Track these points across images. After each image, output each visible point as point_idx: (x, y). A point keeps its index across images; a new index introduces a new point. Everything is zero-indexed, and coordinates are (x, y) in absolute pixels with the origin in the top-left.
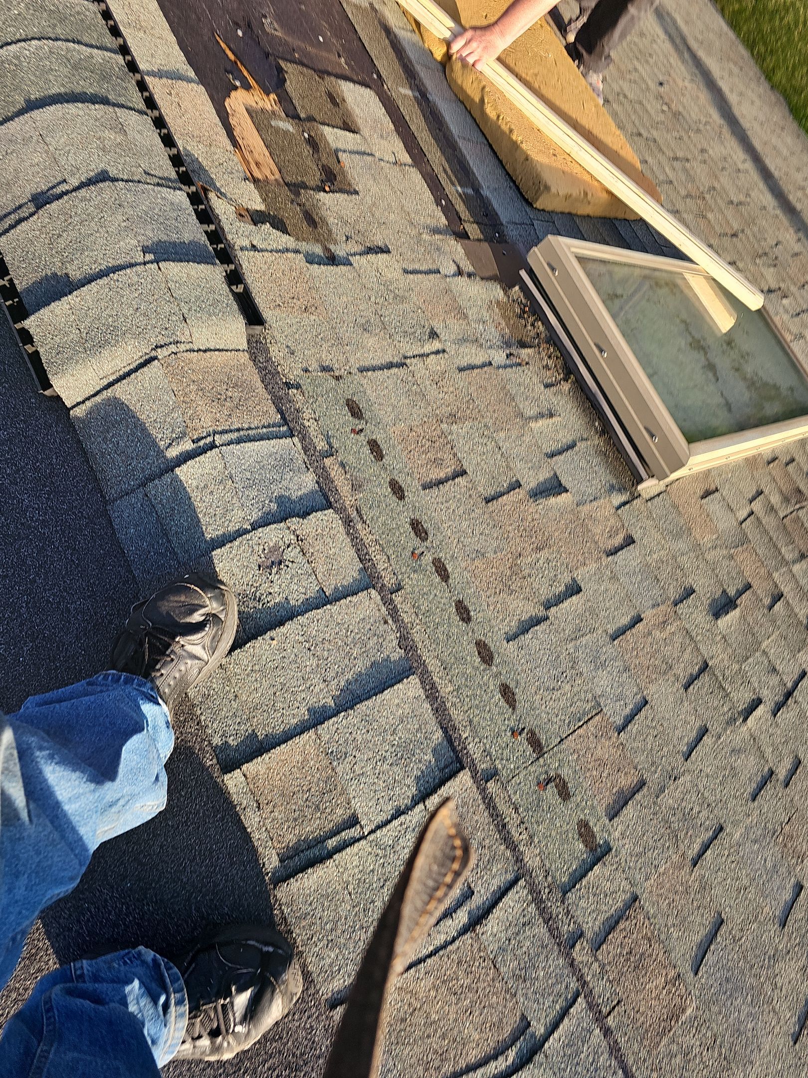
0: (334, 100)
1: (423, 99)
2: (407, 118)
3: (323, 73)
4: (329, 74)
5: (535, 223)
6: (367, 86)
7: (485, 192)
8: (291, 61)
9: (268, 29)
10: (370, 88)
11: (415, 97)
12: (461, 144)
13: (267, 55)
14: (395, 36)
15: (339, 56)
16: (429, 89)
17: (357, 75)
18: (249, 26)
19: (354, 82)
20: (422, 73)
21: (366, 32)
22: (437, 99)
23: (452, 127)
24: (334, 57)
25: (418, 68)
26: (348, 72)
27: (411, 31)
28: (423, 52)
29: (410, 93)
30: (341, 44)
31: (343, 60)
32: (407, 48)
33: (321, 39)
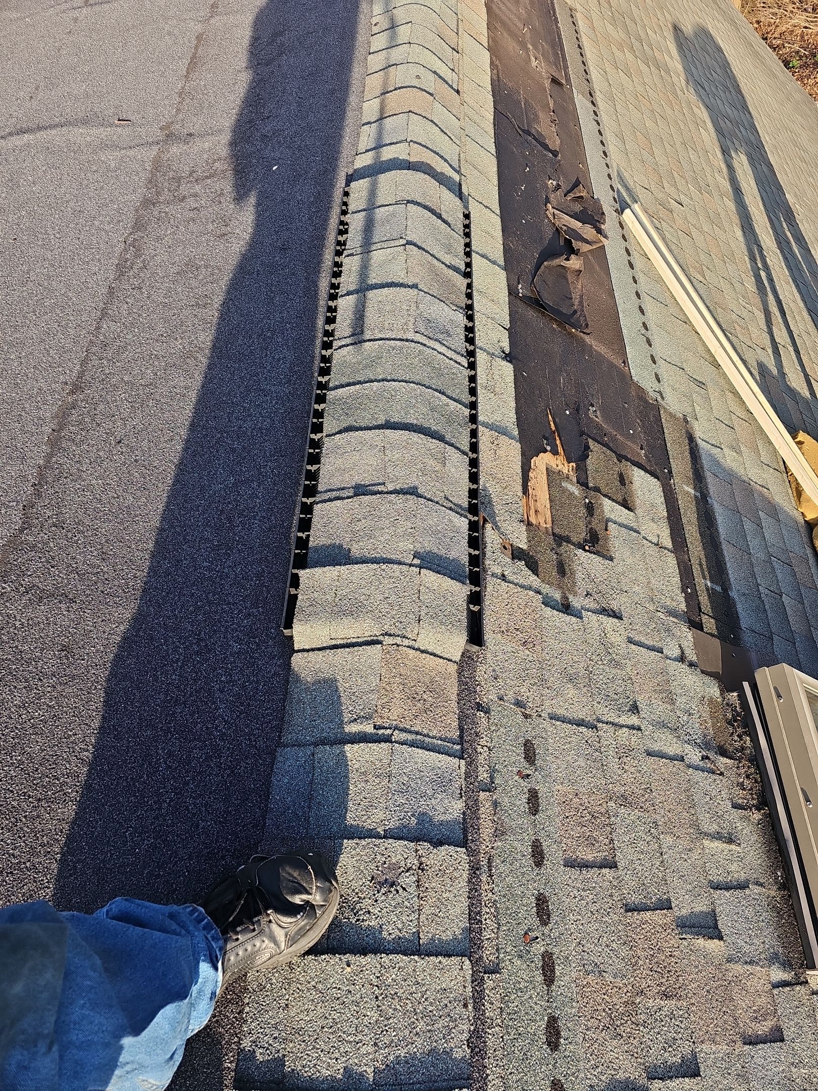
0: (622, 480)
1: (702, 501)
2: (682, 511)
3: (622, 457)
4: (627, 459)
5: (775, 637)
6: (657, 477)
7: (733, 594)
8: (599, 443)
9: (591, 415)
10: (659, 480)
11: (696, 497)
12: (724, 546)
13: (582, 433)
14: (697, 445)
15: (642, 449)
16: (711, 493)
17: (652, 466)
18: (578, 410)
19: (646, 471)
20: (710, 479)
21: (672, 435)
22: (715, 503)
23: (721, 530)
24: (637, 448)
25: (708, 475)
26: (643, 460)
27: (713, 445)
28: (717, 463)
29: (693, 492)
30: (647, 440)
31: (643, 452)
32: (704, 457)
33: (631, 432)
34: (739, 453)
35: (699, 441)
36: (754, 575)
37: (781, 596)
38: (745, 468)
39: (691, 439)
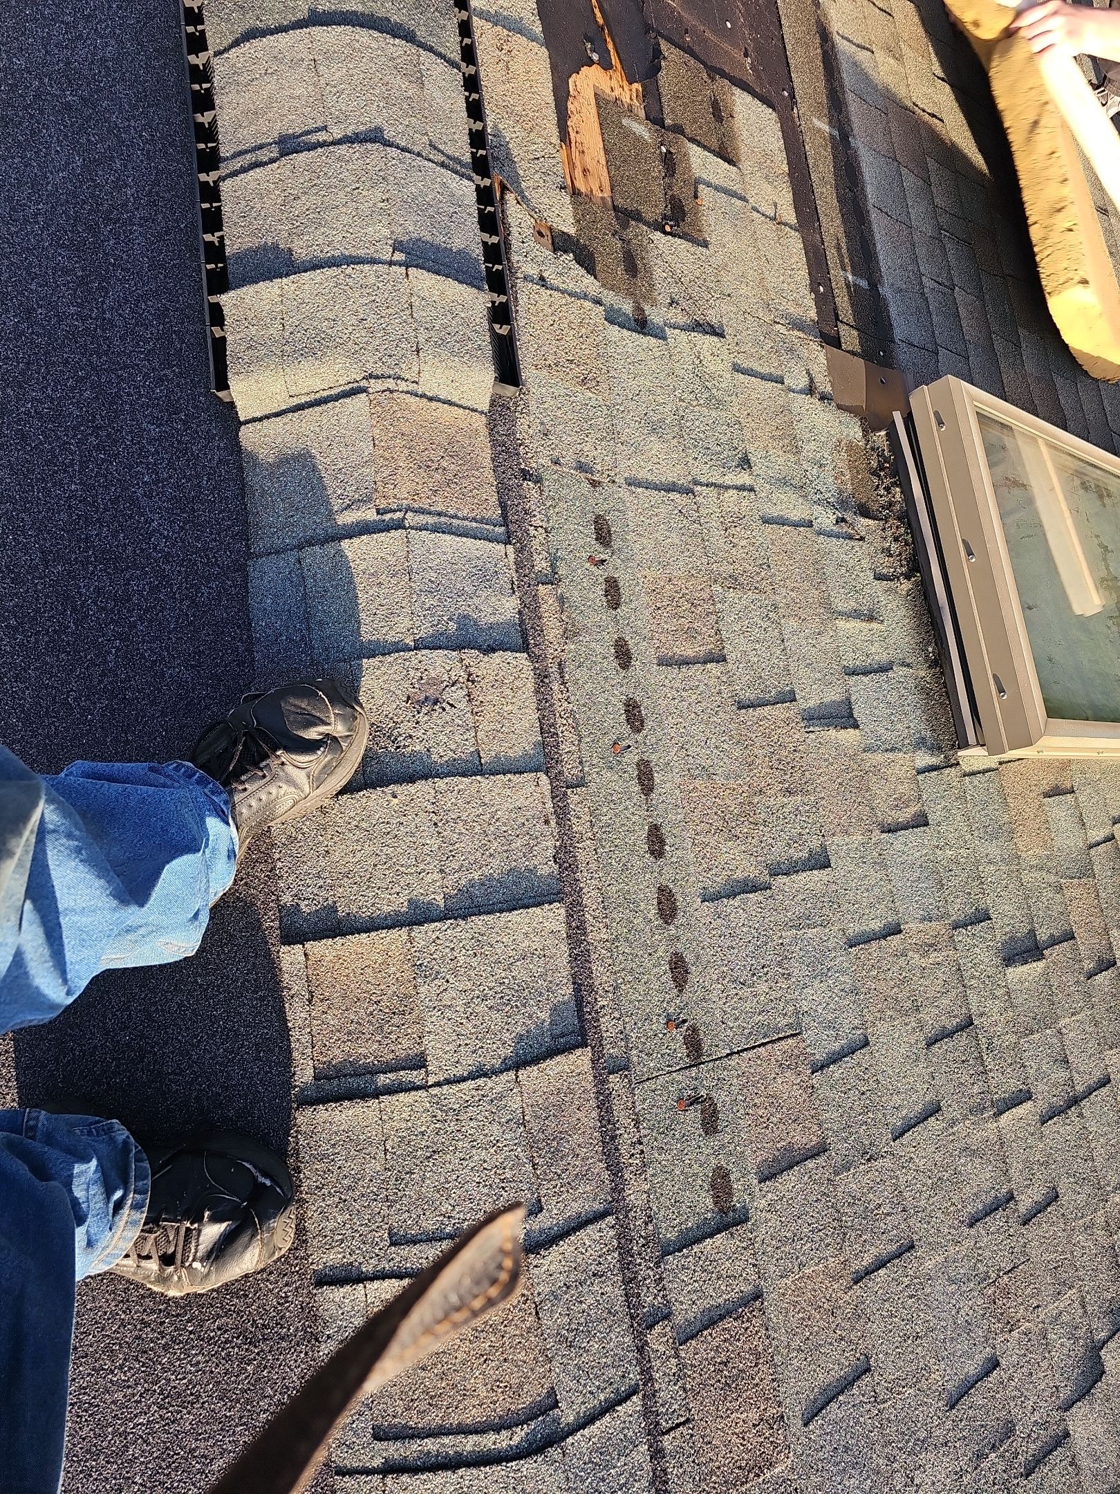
0: (719, 112)
1: (842, 142)
2: (811, 162)
3: (715, 71)
4: (724, 75)
5: (942, 351)
6: (771, 105)
7: (885, 291)
8: (677, 46)
10: (774, 110)
11: (832, 137)
12: (874, 215)
13: (648, 28)
14: (833, 46)
15: (746, 55)
16: (856, 132)
17: (763, 86)
19: (754, 94)
20: (854, 107)
21: (794, 32)
22: (861, 146)
23: (870, 191)
24: (738, 55)
25: (850, 97)
26: (749, 76)
27: (858, 46)
28: (864, 77)
29: (826, 128)
30: (753, 40)
31: (749, 60)
32: (844, 66)
33: (729, 25)
34: (899, 59)
35: (837, 39)
36: (915, 259)
37: (953, 290)
38: (908, 86)
39: (825, 35)
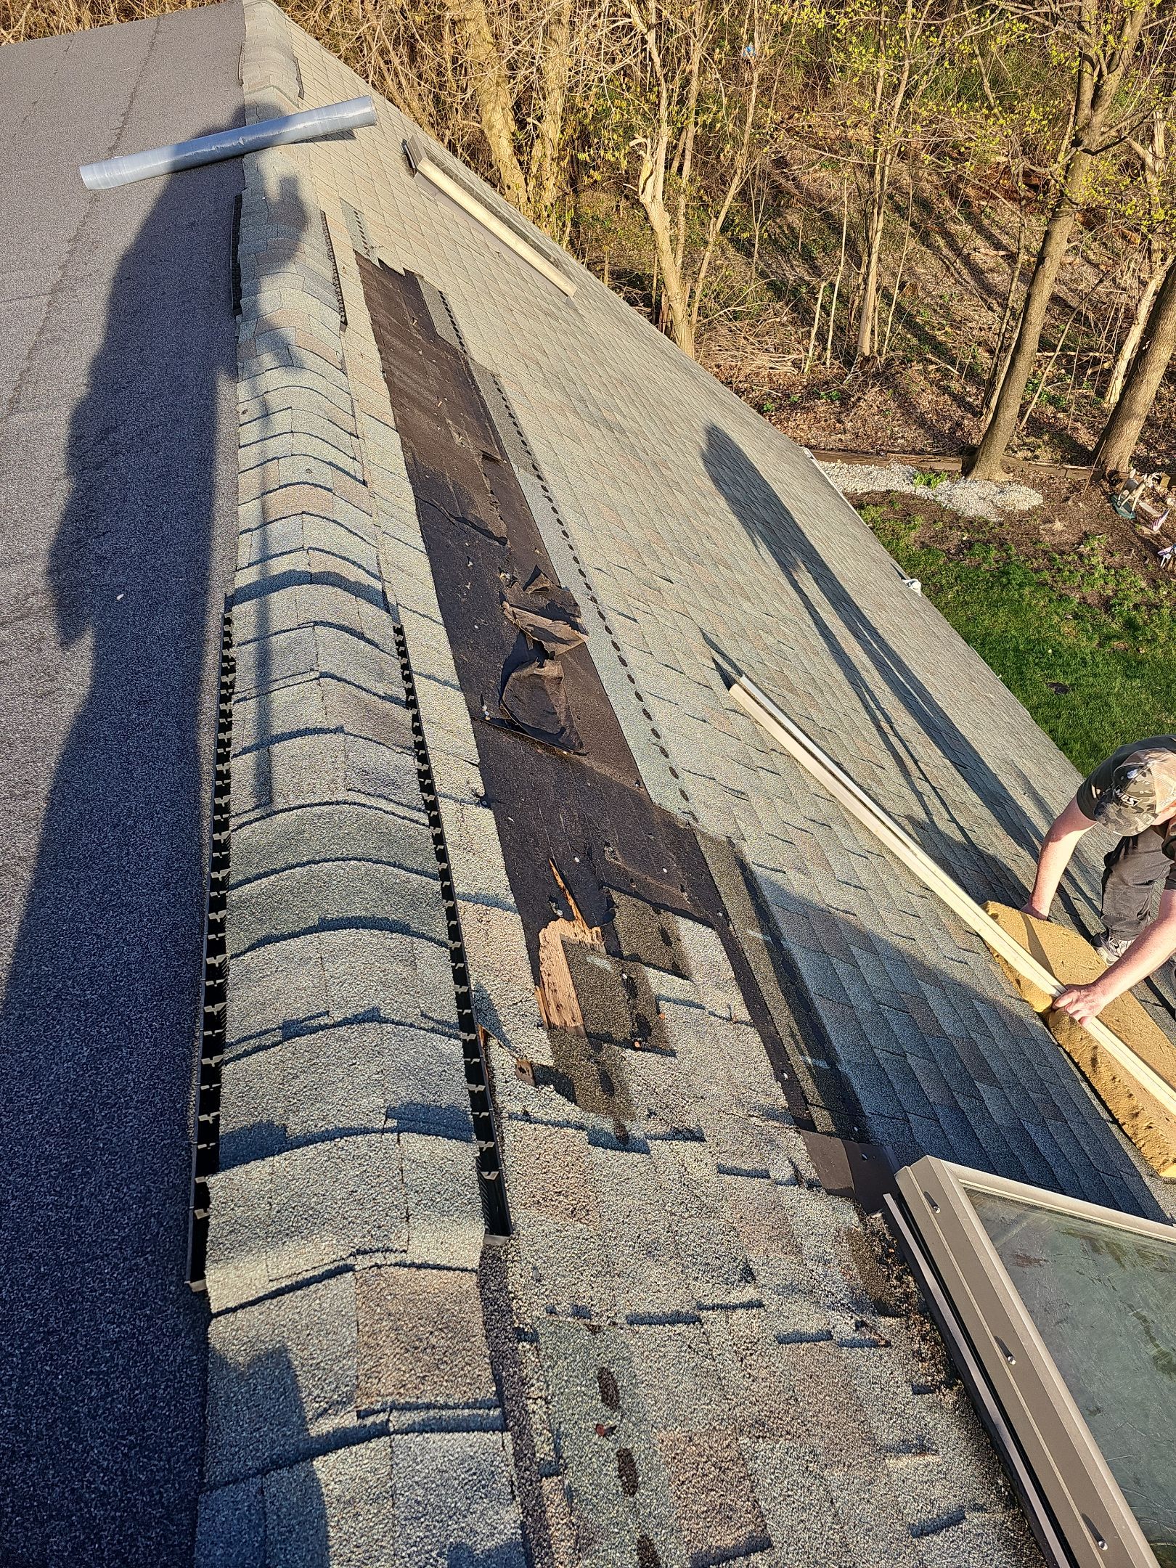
0: (667, 938)
1: (776, 946)
2: (752, 965)
3: (658, 908)
4: (667, 909)
5: (911, 1117)
6: (710, 925)
7: (844, 1068)
8: (625, 893)
9: (608, 857)
10: (713, 928)
11: (766, 943)
12: (818, 1003)
13: (601, 885)
14: (751, 873)
15: (683, 891)
16: (785, 935)
17: (700, 912)
18: (589, 854)
19: (695, 919)
20: (778, 915)
21: (718, 869)
22: (792, 946)
23: (808, 981)
24: (676, 891)
25: (775, 909)
26: (688, 906)
27: (772, 870)
28: (780, 891)
29: (760, 936)
30: (687, 878)
31: (686, 894)
32: (764, 886)
33: (665, 870)
34: (806, 873)
35: (754, 867)
36: (864, 1036)
37: (905, 1057)
38: (819, 892)
39: (743, 866)
